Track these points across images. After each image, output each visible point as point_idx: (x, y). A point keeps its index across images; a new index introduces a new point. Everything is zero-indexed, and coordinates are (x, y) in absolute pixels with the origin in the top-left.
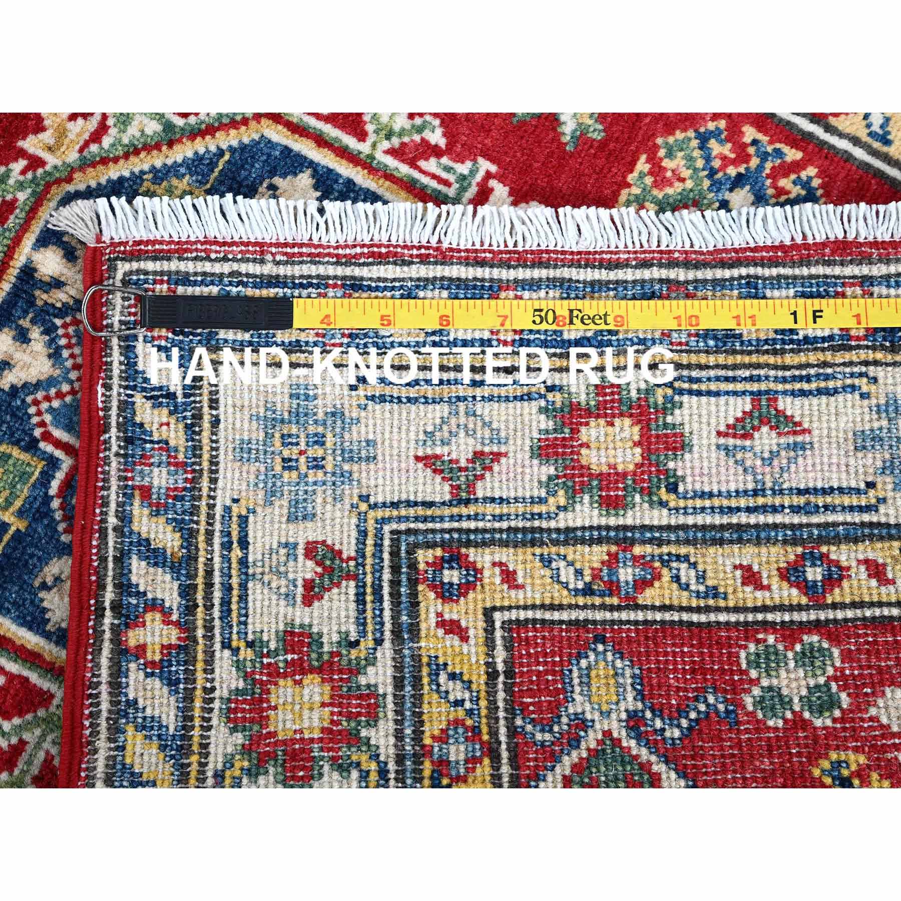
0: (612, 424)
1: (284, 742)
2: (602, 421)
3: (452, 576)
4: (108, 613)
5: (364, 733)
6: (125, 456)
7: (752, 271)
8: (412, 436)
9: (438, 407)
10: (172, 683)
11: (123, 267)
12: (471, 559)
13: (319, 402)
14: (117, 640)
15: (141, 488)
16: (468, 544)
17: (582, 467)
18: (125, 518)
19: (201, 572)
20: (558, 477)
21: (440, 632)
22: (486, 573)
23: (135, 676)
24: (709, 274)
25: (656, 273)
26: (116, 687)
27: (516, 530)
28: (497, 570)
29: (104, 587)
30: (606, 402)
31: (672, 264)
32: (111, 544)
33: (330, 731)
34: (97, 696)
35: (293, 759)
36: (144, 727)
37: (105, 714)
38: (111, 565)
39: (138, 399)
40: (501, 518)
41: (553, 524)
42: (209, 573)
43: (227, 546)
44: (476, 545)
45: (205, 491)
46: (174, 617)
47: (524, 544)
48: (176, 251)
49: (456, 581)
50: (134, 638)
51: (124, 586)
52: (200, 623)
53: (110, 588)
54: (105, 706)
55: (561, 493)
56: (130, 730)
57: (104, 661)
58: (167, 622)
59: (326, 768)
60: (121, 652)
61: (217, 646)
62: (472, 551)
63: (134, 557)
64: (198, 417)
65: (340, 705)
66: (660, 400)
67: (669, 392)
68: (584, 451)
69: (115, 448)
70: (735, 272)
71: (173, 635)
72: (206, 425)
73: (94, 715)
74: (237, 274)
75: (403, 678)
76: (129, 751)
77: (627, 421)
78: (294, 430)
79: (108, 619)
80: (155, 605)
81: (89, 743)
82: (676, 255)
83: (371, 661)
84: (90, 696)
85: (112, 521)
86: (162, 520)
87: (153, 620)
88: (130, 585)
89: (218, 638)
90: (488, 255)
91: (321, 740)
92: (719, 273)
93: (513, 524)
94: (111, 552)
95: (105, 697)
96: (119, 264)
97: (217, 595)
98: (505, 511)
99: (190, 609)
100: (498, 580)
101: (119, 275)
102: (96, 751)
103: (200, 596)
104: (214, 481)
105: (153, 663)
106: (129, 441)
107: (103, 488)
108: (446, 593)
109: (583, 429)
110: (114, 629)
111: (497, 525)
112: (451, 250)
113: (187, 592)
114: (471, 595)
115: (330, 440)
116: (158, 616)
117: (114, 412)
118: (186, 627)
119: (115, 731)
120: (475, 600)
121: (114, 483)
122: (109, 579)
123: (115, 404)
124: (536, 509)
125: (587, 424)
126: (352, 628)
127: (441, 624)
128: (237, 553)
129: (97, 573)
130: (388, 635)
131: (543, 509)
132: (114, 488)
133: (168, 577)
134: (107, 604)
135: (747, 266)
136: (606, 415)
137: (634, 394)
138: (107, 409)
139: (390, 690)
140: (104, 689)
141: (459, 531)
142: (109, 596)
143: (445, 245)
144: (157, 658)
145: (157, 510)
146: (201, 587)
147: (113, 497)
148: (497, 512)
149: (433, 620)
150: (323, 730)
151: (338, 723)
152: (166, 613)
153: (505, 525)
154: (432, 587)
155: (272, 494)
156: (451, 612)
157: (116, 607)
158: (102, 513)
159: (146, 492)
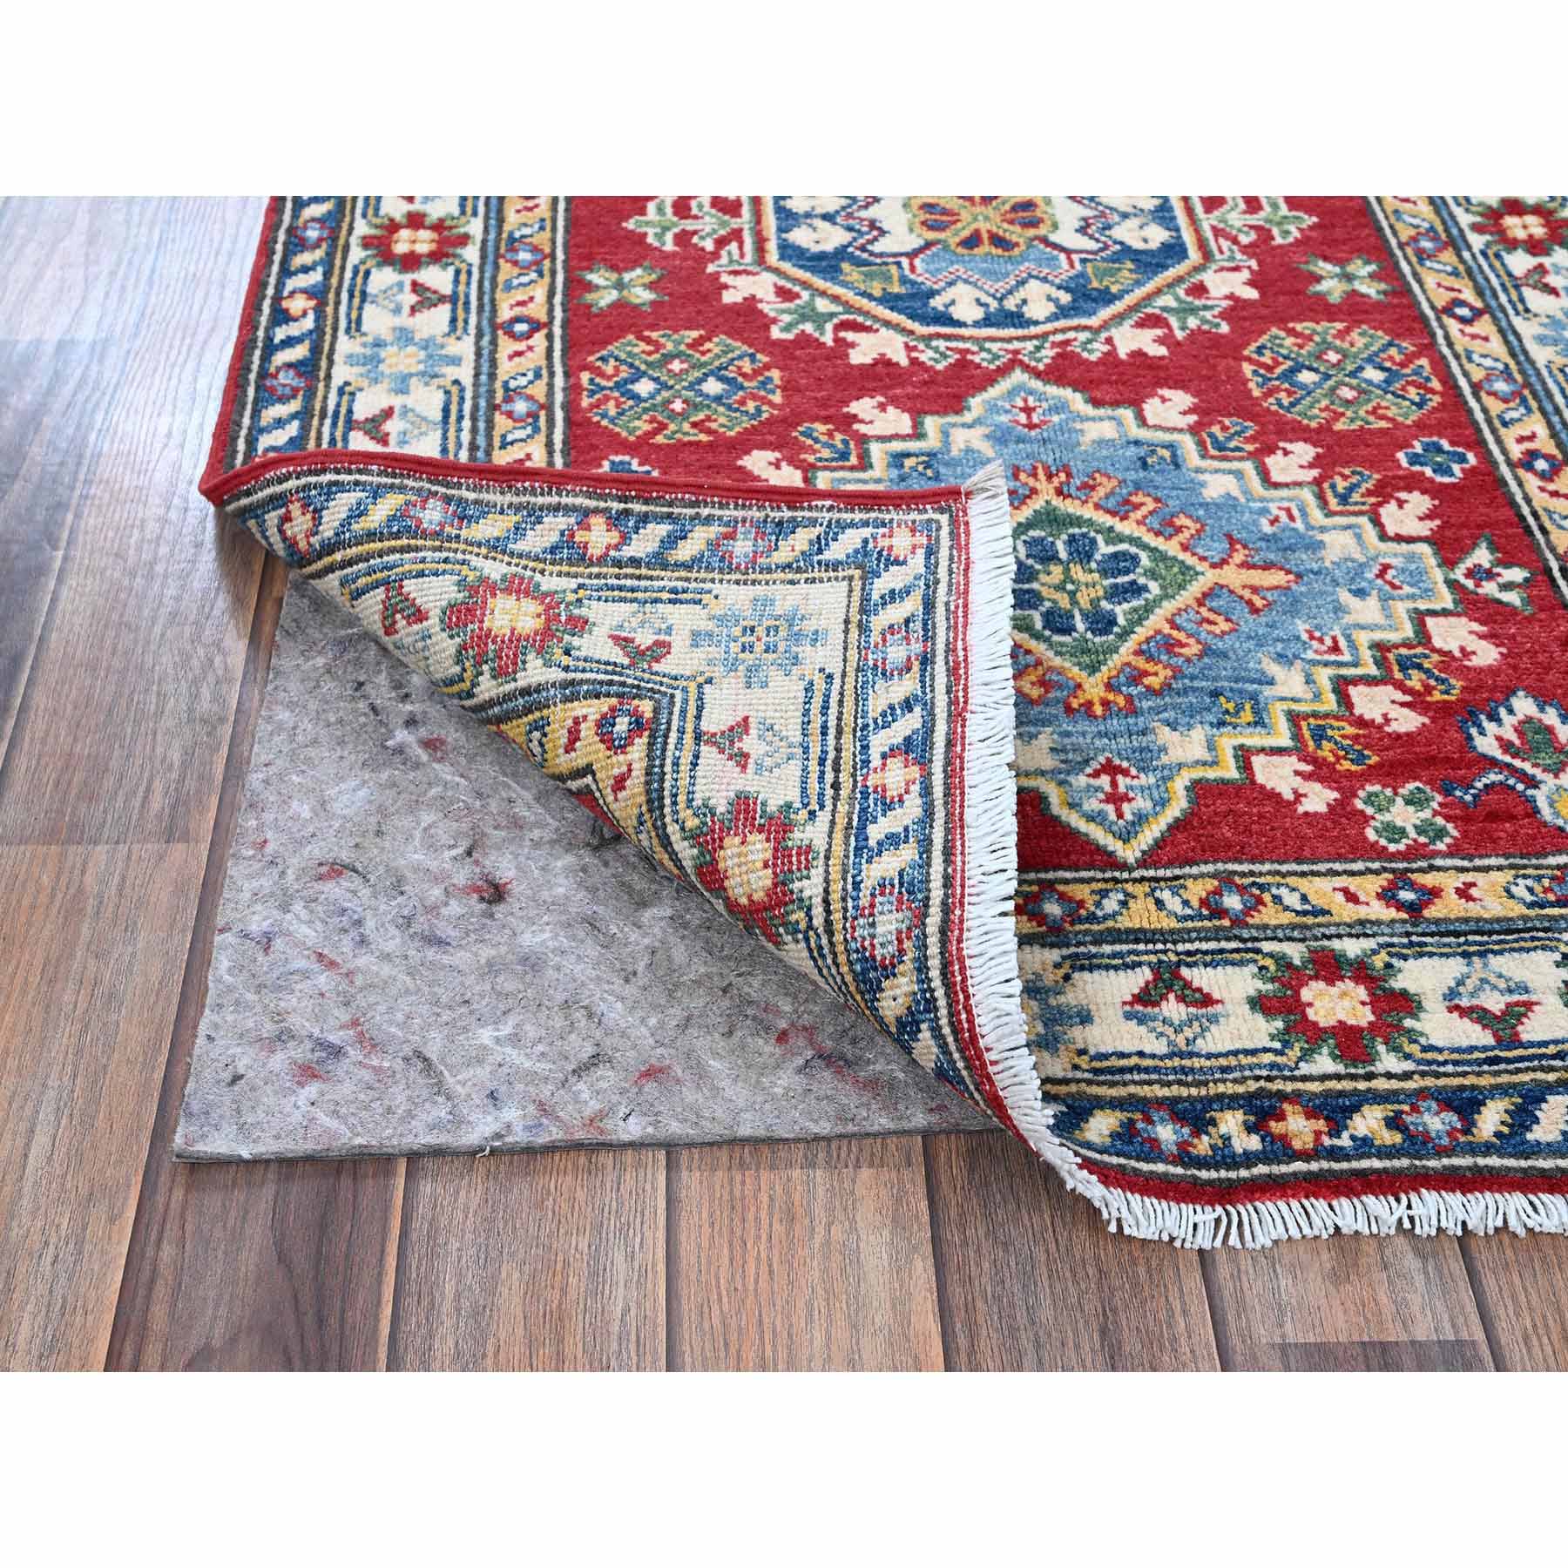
0: (766, 866)
1: (485, 602)
2: (769, 855)
3: (622, 725)
4: (622, 506)
5: (485, 667)
6: (765, 521)
7: (942, 1003)
8: (769, 714)
9: (799, 733)
10: (553, 550)
11: (944, 519)
12: (637, 740)
13: (809, 648)
14: (596, 511)
15: (735, 532)
16: (653, 736)
17: (721, 840)
18: (708, 520)
19: (650, 573)
20: (713, 815)
21: (570, 722)
22: (621, 758)
23: (563, 522)
24: (934, 949)
25: (937, 894)
26: (556, 509)
27: (662, 780)
28: (625, 769)
29: (646, 503)
30: (790, 856)
31: (946, 909)
32: (685, 511)
33: (488, 636)
34: (550, 493)
35: (468, 610)
36: (517, 529)
37: (533, 499)
38: (665, 510)
39: (818, 530)
40: (676, 764)
41: (668, 819)
42: (651, 578)
43: (674, 591)
44: (651, 745)
45: (727, 577)
46: (612, 553)
47: (648, 792)
48: (959, 544)
49: (617, 729)
50: (598, 522)
51: (644, 519)
52: (604, 570)
53: (644, 508)
54: (540, 500)
55: (697, 821)
56: (518, 518)
57: (579, 501)
58: (608, 548)
59: (458, 640)
60: (587, 513)
61: (580, 580)
62: (645, 740)
63: (671, 527)
64: (799, 570)
65: (511, 641)
66: (793, 917)
67: (802, 926)
68: (737, 840)
69: (772, 515)
70: (937, 983)
71: (595, 551)
72: (790, 576)
73: (533, 493)
74: (937, 582)
75: (530, 694)
76: (497, 516)
77: (769, 883)
78: (781, 634)
79: (616, 506)
80: (625, 539)
81: (510, 487)
82: (958, 912)
83: (548, 664)
84: (550, 489)
85: (705, 512)
86: (703, 547)
87: (614, 537)
88: (645, 522)
89: (587, 581)
90: (959, 749)
91: (481, 629)
92: (934, 963)
93: (668, 777)
94: (676, 510)
95: (547, 500)
96: (946, 516)
97: (629, 583)
98: (682, 768)
99: (618, 563)
100: (616, 772)
101: (937, 516)
102: (502, 493)
103: (629, 571)
104: (737, 582)
105: (572, 536)
106: (780, 524)
107: (736, 505)
108: (604, 724)
109: (763, 836)
110: (607, 510)
111: (668, 761)
112: (964, 720)
113: (635, 562)
114: (602, 746)
115: (771, 656)
116: (615, 541)
117: (807, 514)
118: (601, 561)
119: (518, 508)
120: (597, 752)
121: (740, 514)
122: (652, 508)
123: (814, 514)
124: (681, 798)
125: (768, 840)
126: (582, 654)
127: (577, 722)
128: (665, 596)
129: (659, 498)
130: (571, 676)
131: (681, 806)
132: (735, 513)
133: (650, 550)
134: (630, 506)
135: (947, 995)
136: (775, 858)
137: (796, 885)
138: (810, 508)
139: (521, 683)
140: (555, 499)
141: (668, 729)
142: (638, 507)
143: (968, 715)
144: (577, 539)
145: (713, 545)
146: (637, 572)
147: (727, 513)
148: (682, 761)
149: (580, 712)
150: (490, 630)
151: (494, 642)
152: (617, 547)
153: (668, 769)
154: (613, 709)
155: (721, 620)
156: (587, 730)
157: (627, 513)
158: (713, 503)
159: (731, 536)
